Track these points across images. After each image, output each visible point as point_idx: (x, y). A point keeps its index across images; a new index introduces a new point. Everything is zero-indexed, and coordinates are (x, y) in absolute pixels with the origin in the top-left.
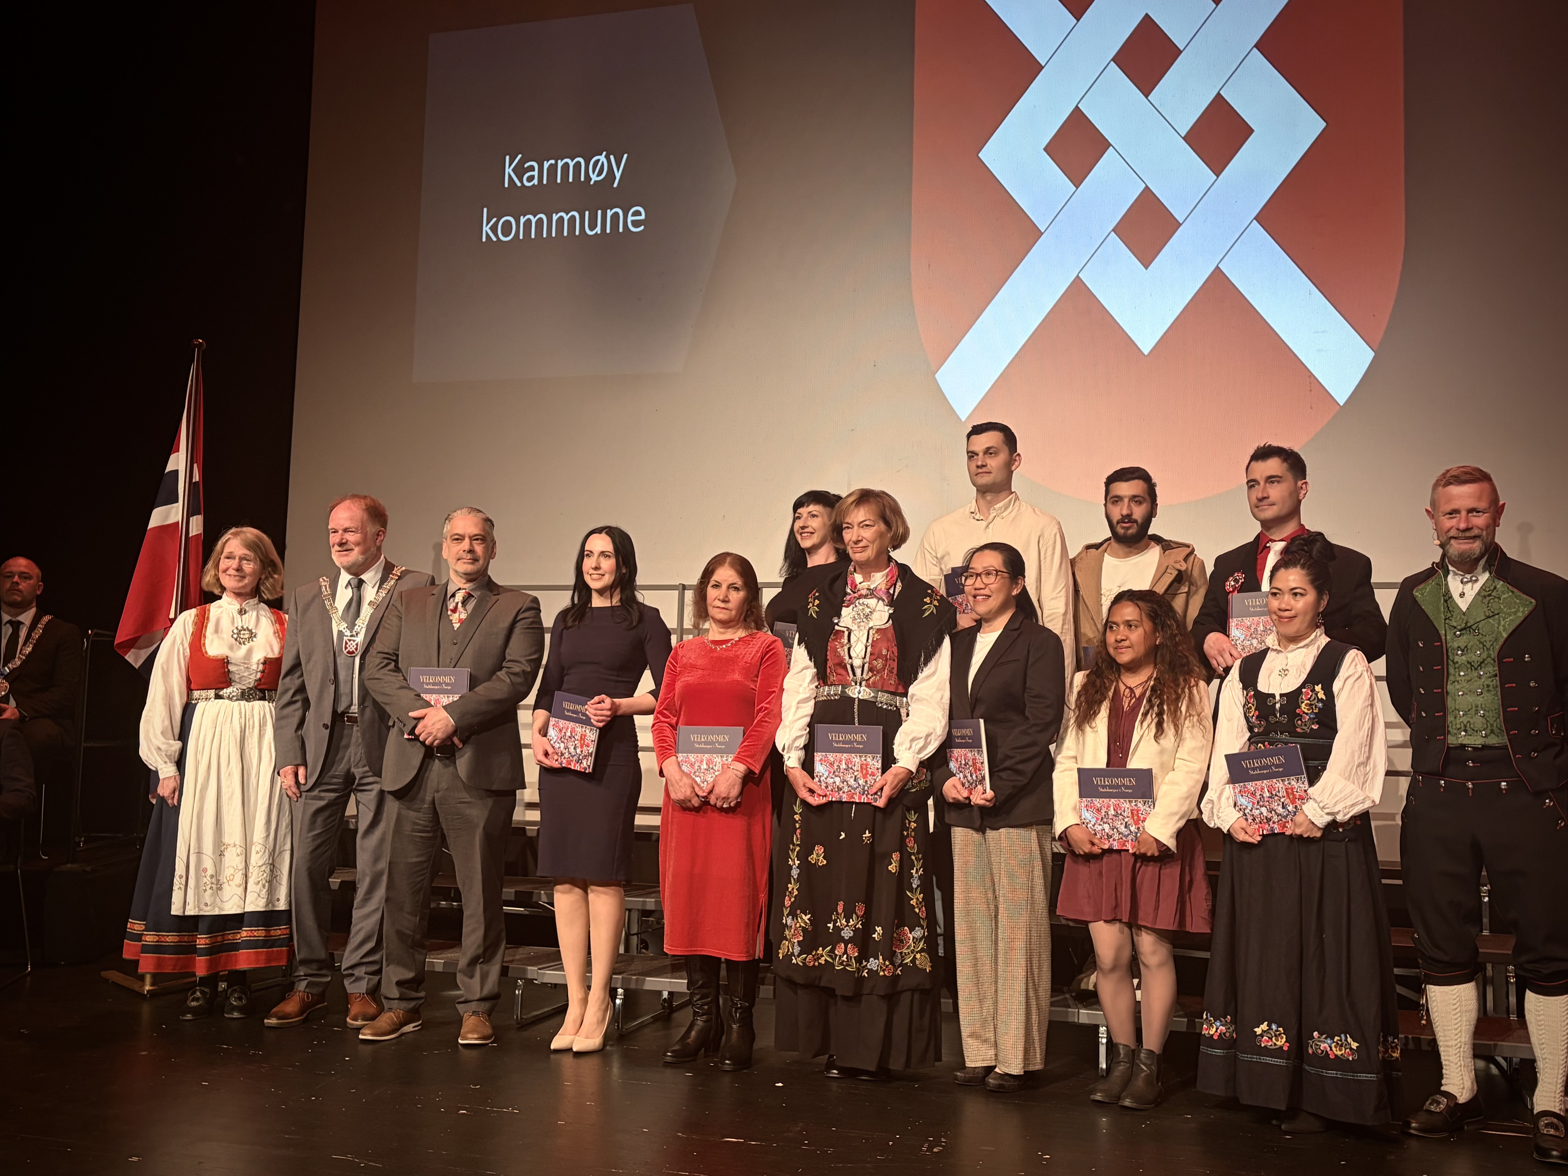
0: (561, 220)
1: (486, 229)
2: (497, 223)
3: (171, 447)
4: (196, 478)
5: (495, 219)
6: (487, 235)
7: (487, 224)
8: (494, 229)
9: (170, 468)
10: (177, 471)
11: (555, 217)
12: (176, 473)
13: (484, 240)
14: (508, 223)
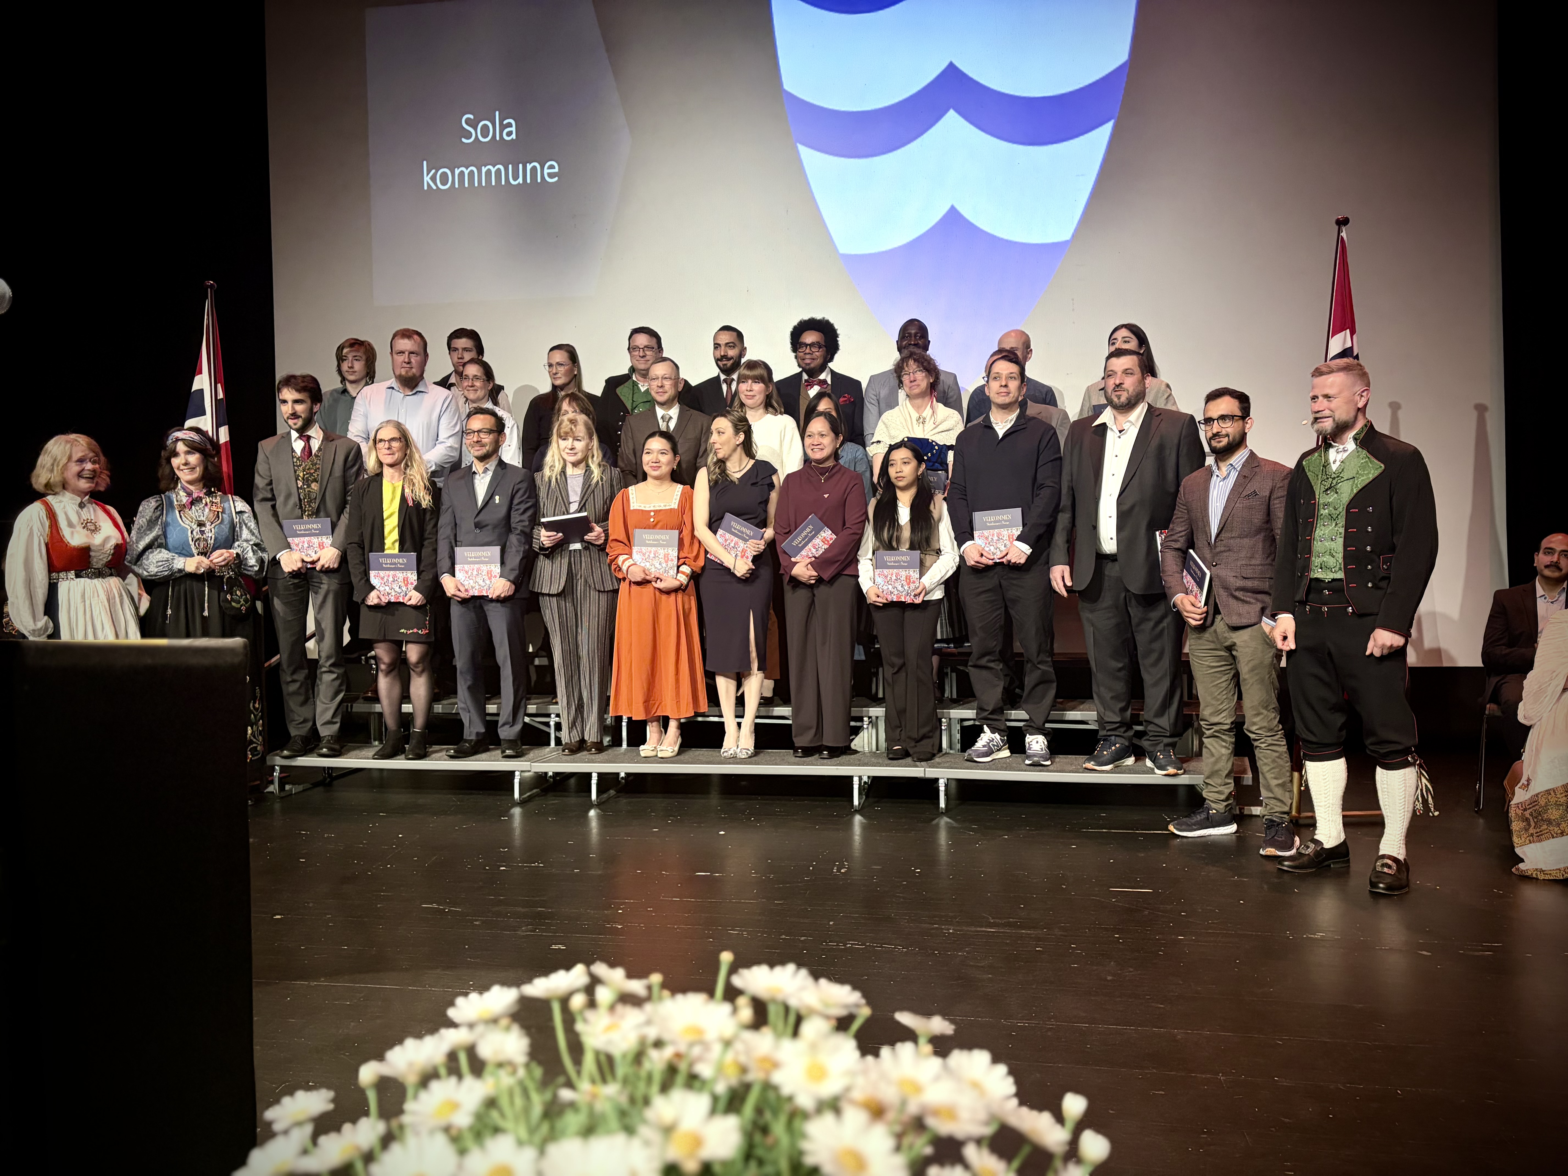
0: (489, 172)
1: (427, 179)
2: (435, 174)
3: (195, 370)
4: (221, 396)
5: (433, 171)
6: (428, 184)
7: (428, 175)
8: (433, 179)
9: (195, 387)
10: (202, 390)
11: (484, 170)
12: (201, 391)
13: (426, 188)
14: (444, 174)
